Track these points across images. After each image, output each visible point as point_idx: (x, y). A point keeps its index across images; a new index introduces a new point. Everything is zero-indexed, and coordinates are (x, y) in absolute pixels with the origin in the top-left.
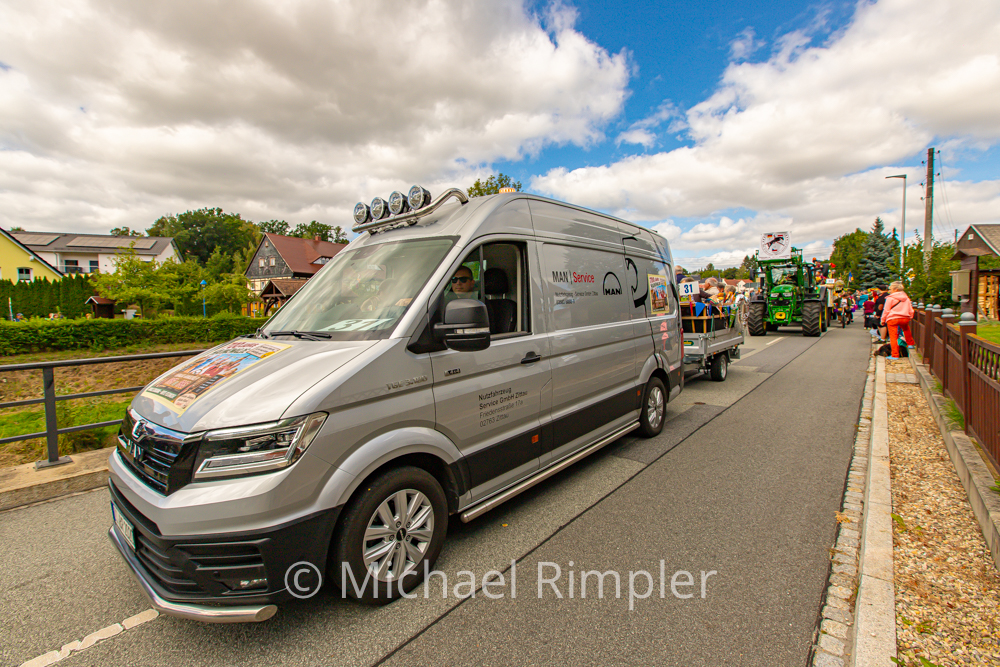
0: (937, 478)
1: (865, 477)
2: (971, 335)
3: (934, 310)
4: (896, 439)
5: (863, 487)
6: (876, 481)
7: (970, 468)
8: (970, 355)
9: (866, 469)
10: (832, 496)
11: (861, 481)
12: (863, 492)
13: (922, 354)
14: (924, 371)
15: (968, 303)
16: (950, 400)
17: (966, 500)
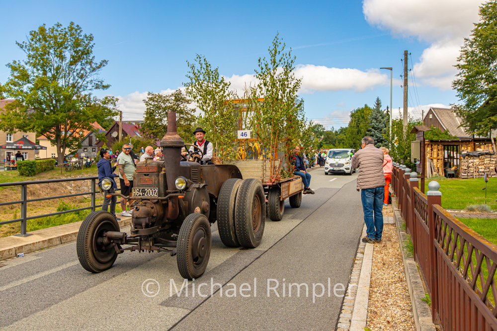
0: (397, 295)
1: (354, 300)
2: (415, 188)
3: (403, 169)
4: (375, 268)
5: (352, 308)
6: (359, 303)
7: (413, 286)
8: (415, 203)
9: (355, 294)
10: (331, 319)
11: (352, 304)
12: (352, 312)
13: (398, 202)
14: (398, 214)
15: (419, 165)
16: (409, 236)
17: (411, 310)
